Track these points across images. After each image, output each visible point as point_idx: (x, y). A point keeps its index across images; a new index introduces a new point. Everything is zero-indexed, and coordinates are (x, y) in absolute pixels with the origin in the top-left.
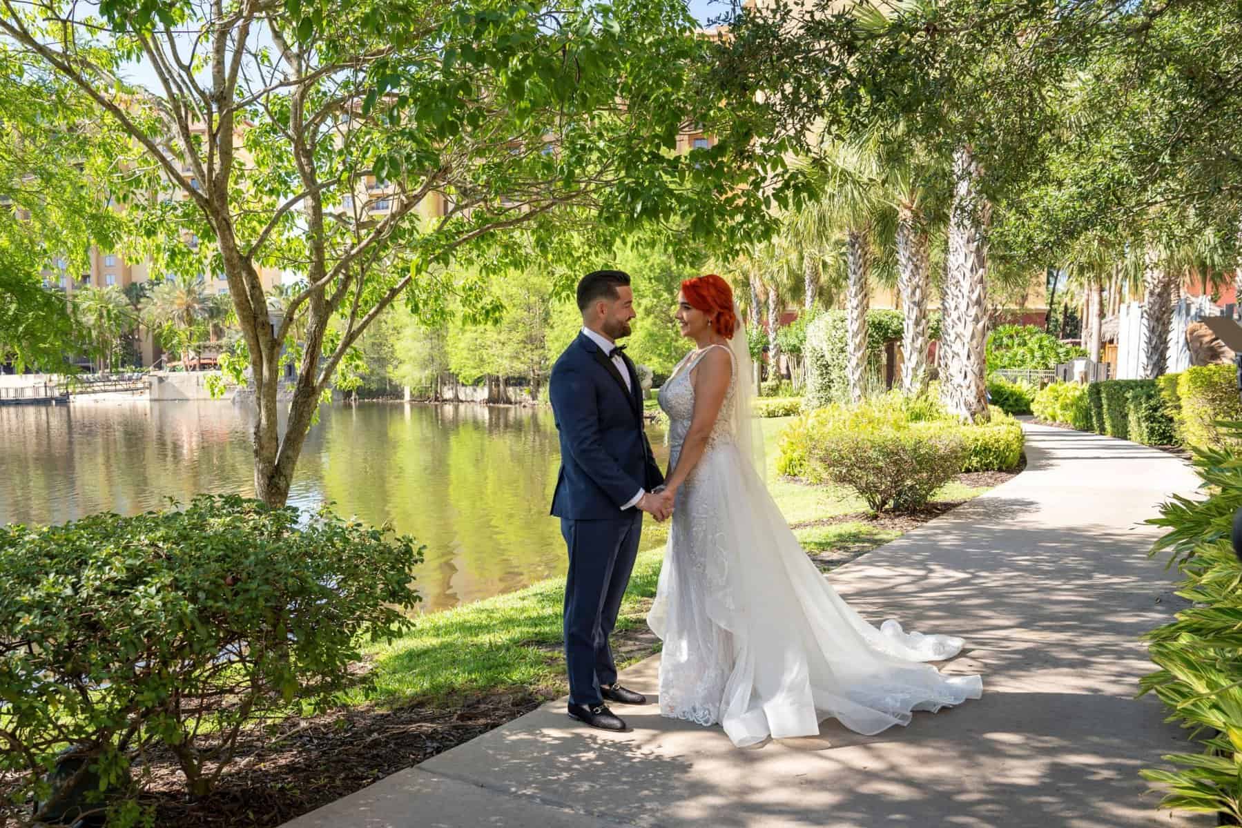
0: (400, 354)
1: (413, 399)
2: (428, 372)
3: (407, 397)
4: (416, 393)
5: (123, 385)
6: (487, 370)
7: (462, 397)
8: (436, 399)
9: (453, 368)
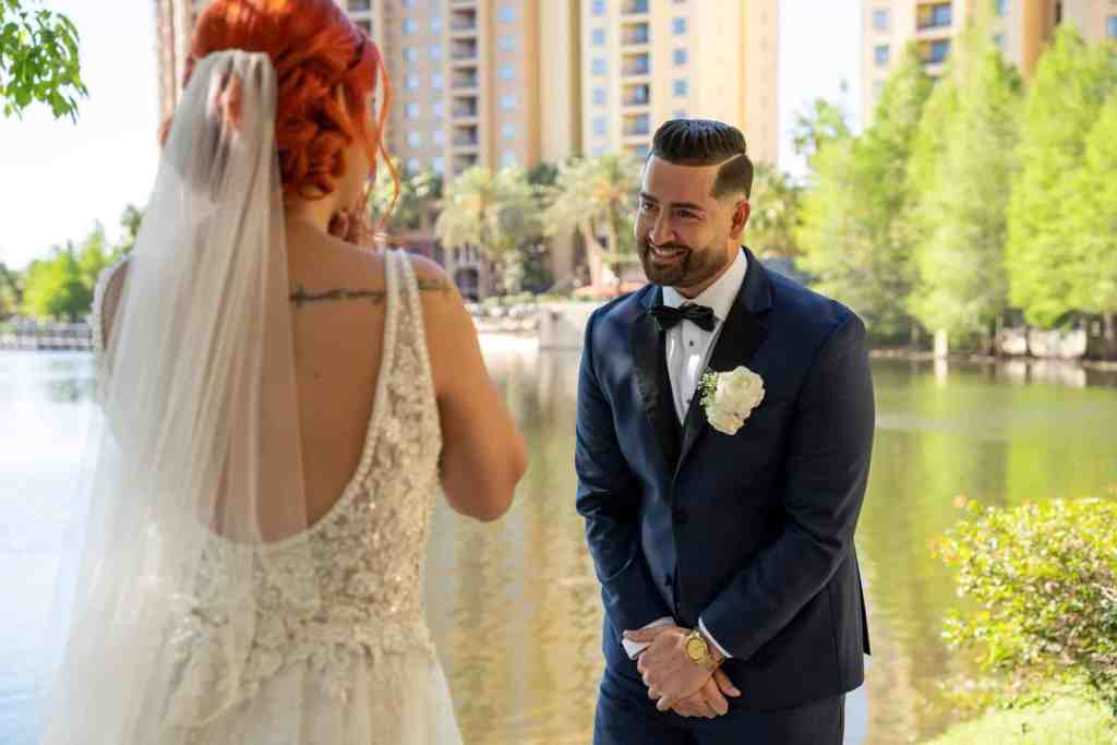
0: (929, 275)
1: (951, 352)
2: (974, 307)
3: (941, 347)
4: (955, 342)
5: (509, 324)
6: (1075, 301)
7: (1037, 349)
8: (992, 352)
9: (1015, 300)
